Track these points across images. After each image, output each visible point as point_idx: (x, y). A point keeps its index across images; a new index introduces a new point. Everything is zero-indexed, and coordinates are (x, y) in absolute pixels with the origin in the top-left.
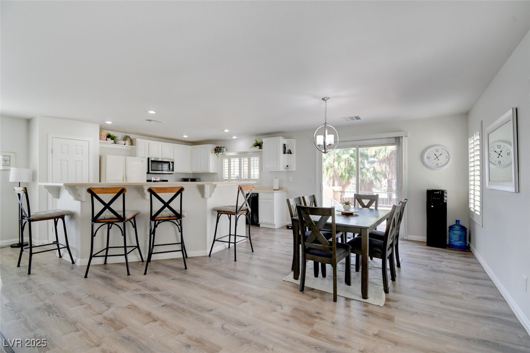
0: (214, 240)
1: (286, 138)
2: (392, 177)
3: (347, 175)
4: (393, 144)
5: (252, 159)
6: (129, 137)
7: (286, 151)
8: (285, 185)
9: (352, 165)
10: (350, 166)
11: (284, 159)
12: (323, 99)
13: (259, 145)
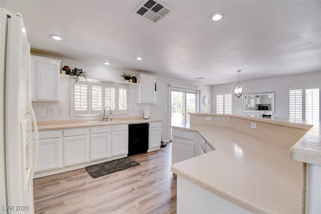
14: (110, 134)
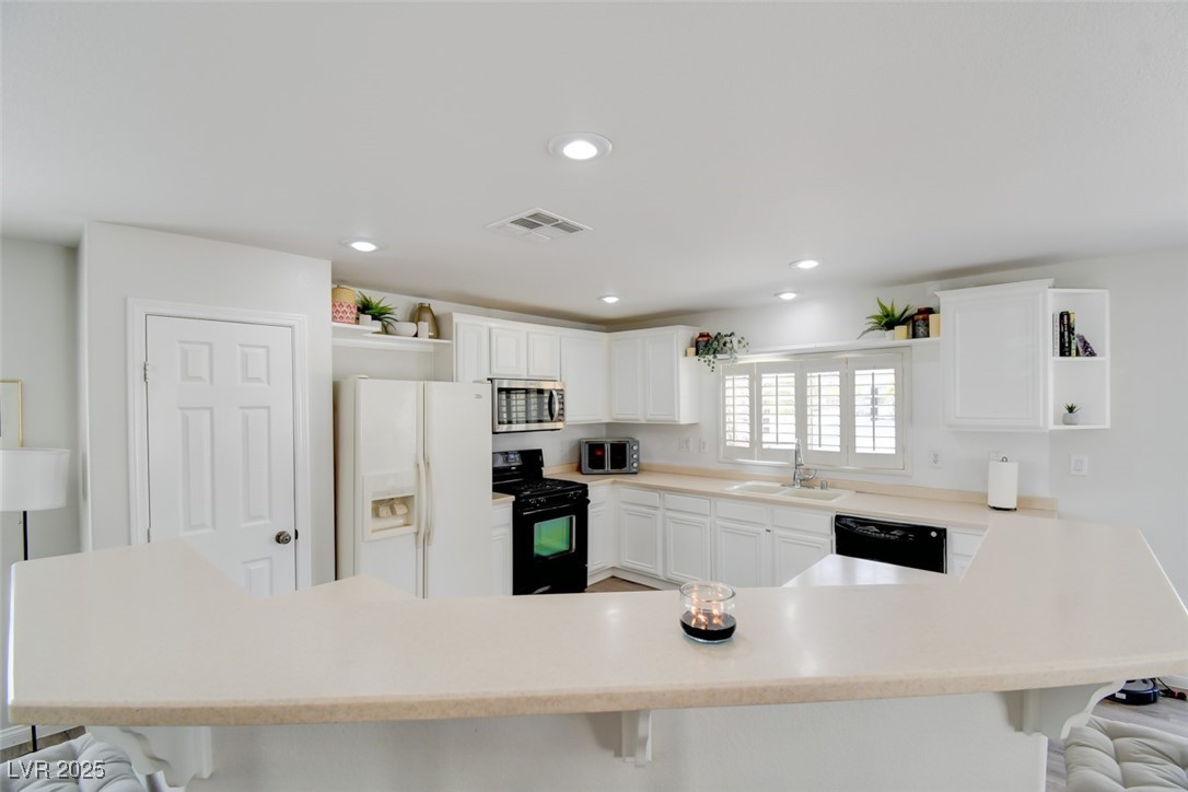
5: (863, 377)
6: (429, 309)
8: (1042, 490)
13: (913, 321)
14: (768, 531)
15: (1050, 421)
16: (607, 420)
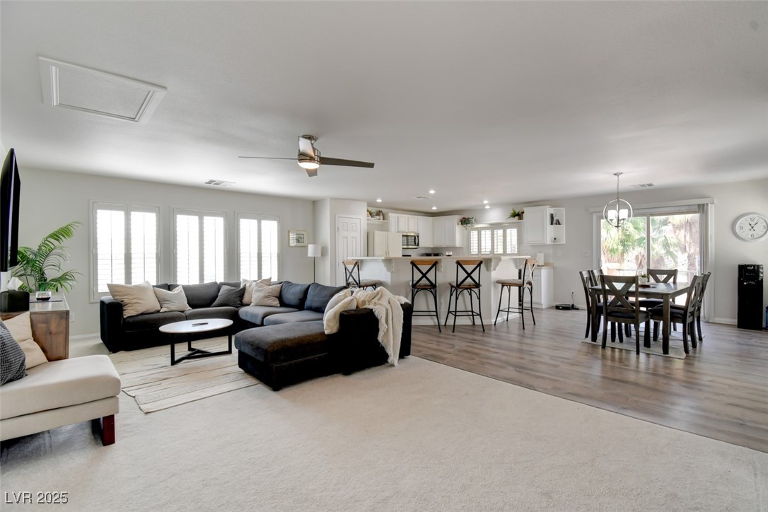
0: (499, 311)
1: (553, 206)
2: (695, 250)
3: (621, 248)
4: (695, 212)
5: (508, 231)
6: (381, 212)
7: (554, 222)
8: (551, 261)
9: (628, 233)
10: (626, 235)
11: (550, 231)
12: (615, 174)
13: (519, 215)
15: (549, 242)
16: (432, 247)
